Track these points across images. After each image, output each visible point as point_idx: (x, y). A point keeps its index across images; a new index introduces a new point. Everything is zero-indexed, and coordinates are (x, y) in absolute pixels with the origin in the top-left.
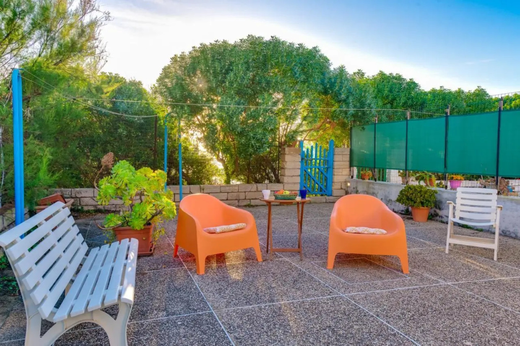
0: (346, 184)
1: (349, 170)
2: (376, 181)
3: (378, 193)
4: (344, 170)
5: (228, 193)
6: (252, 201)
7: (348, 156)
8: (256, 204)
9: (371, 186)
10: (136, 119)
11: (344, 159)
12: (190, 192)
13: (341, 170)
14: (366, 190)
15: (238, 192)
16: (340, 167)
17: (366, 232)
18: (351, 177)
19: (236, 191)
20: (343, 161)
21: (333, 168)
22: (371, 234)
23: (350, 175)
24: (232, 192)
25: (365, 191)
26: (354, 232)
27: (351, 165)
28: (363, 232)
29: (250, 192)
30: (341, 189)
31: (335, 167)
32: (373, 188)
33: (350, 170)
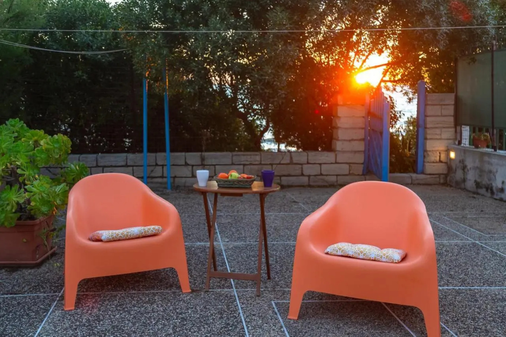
0: (448, 155)
1: (453, 130)
2: (495, 150)
3: (497, 172)
4: (444, 130)
5: (244, 165)
6: (283, 178)
7: (452, 108)
8: (290, 183)
9: (486, 158)
10: (99, 56)
11: (445, 112)
12: (186, 162)
13: (438, 131)
14: (479, 166)
15: (261, 164)
16: (437, 126)
17: (361, 257)
18: (457, 143)
19: (257, 163)
20: (442, 116)
21: (426, 128)
22: (369, 260)
23: (456, 139)
24: (251, 164)
25: (477, 167)
26: (339, 253)
27: (458, 123)
28: (355, 255)
29: (280, 164)
30: (440, 161)
31: (428, 126)
32: (489, 163)
33: (456, 132)
